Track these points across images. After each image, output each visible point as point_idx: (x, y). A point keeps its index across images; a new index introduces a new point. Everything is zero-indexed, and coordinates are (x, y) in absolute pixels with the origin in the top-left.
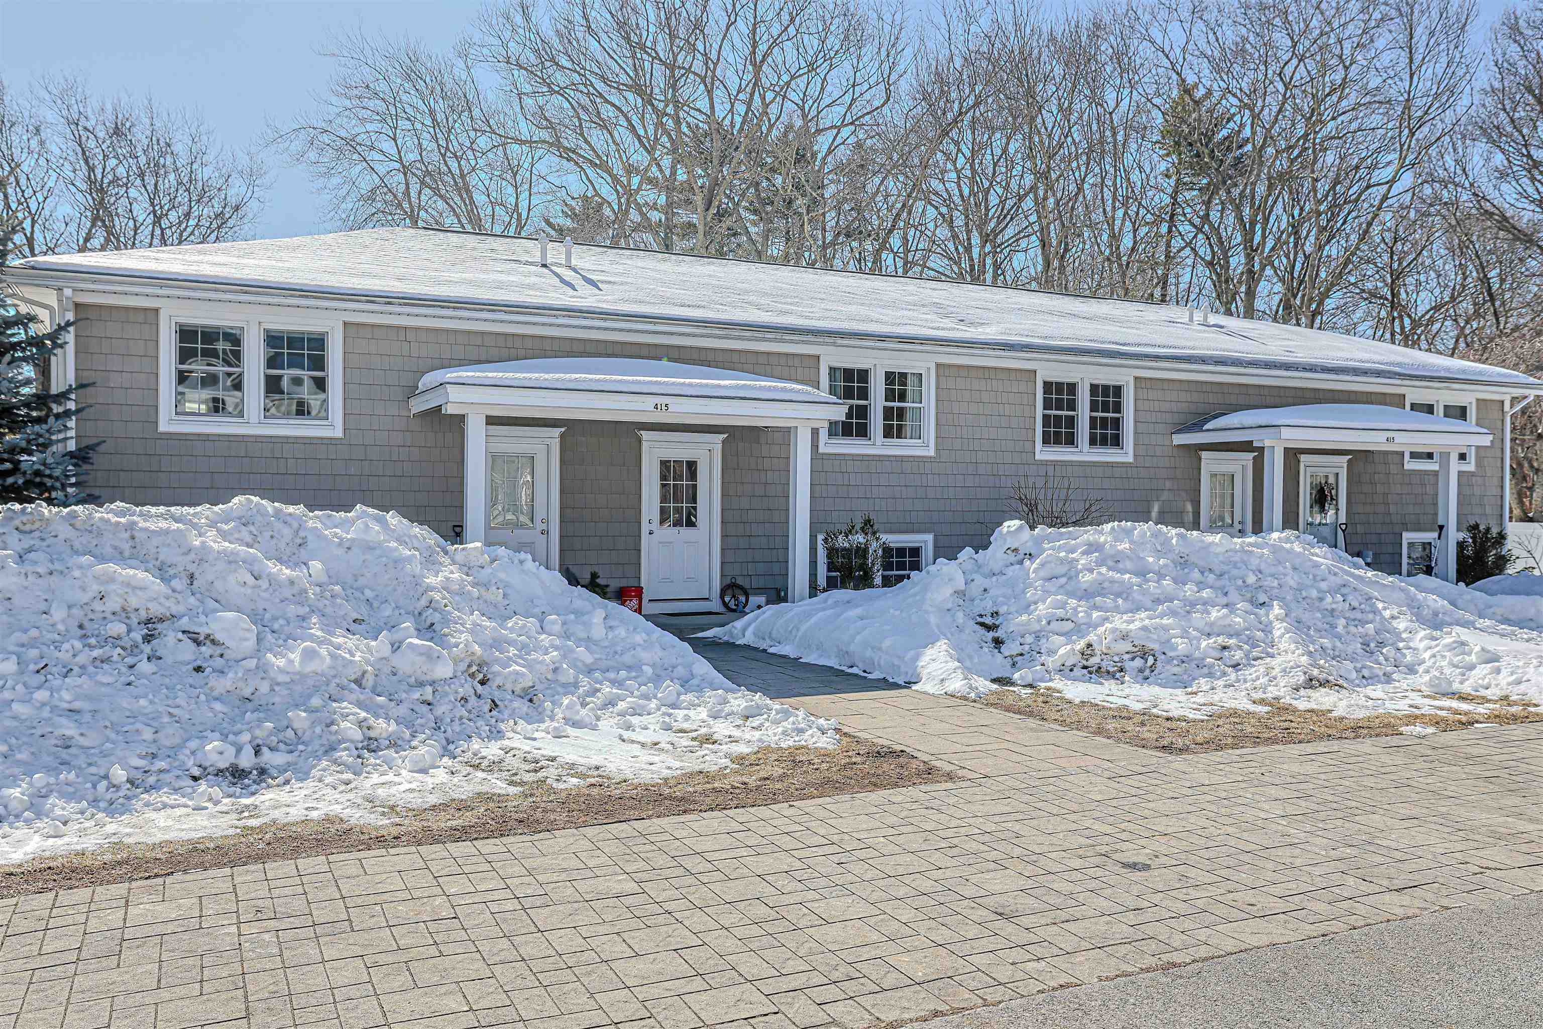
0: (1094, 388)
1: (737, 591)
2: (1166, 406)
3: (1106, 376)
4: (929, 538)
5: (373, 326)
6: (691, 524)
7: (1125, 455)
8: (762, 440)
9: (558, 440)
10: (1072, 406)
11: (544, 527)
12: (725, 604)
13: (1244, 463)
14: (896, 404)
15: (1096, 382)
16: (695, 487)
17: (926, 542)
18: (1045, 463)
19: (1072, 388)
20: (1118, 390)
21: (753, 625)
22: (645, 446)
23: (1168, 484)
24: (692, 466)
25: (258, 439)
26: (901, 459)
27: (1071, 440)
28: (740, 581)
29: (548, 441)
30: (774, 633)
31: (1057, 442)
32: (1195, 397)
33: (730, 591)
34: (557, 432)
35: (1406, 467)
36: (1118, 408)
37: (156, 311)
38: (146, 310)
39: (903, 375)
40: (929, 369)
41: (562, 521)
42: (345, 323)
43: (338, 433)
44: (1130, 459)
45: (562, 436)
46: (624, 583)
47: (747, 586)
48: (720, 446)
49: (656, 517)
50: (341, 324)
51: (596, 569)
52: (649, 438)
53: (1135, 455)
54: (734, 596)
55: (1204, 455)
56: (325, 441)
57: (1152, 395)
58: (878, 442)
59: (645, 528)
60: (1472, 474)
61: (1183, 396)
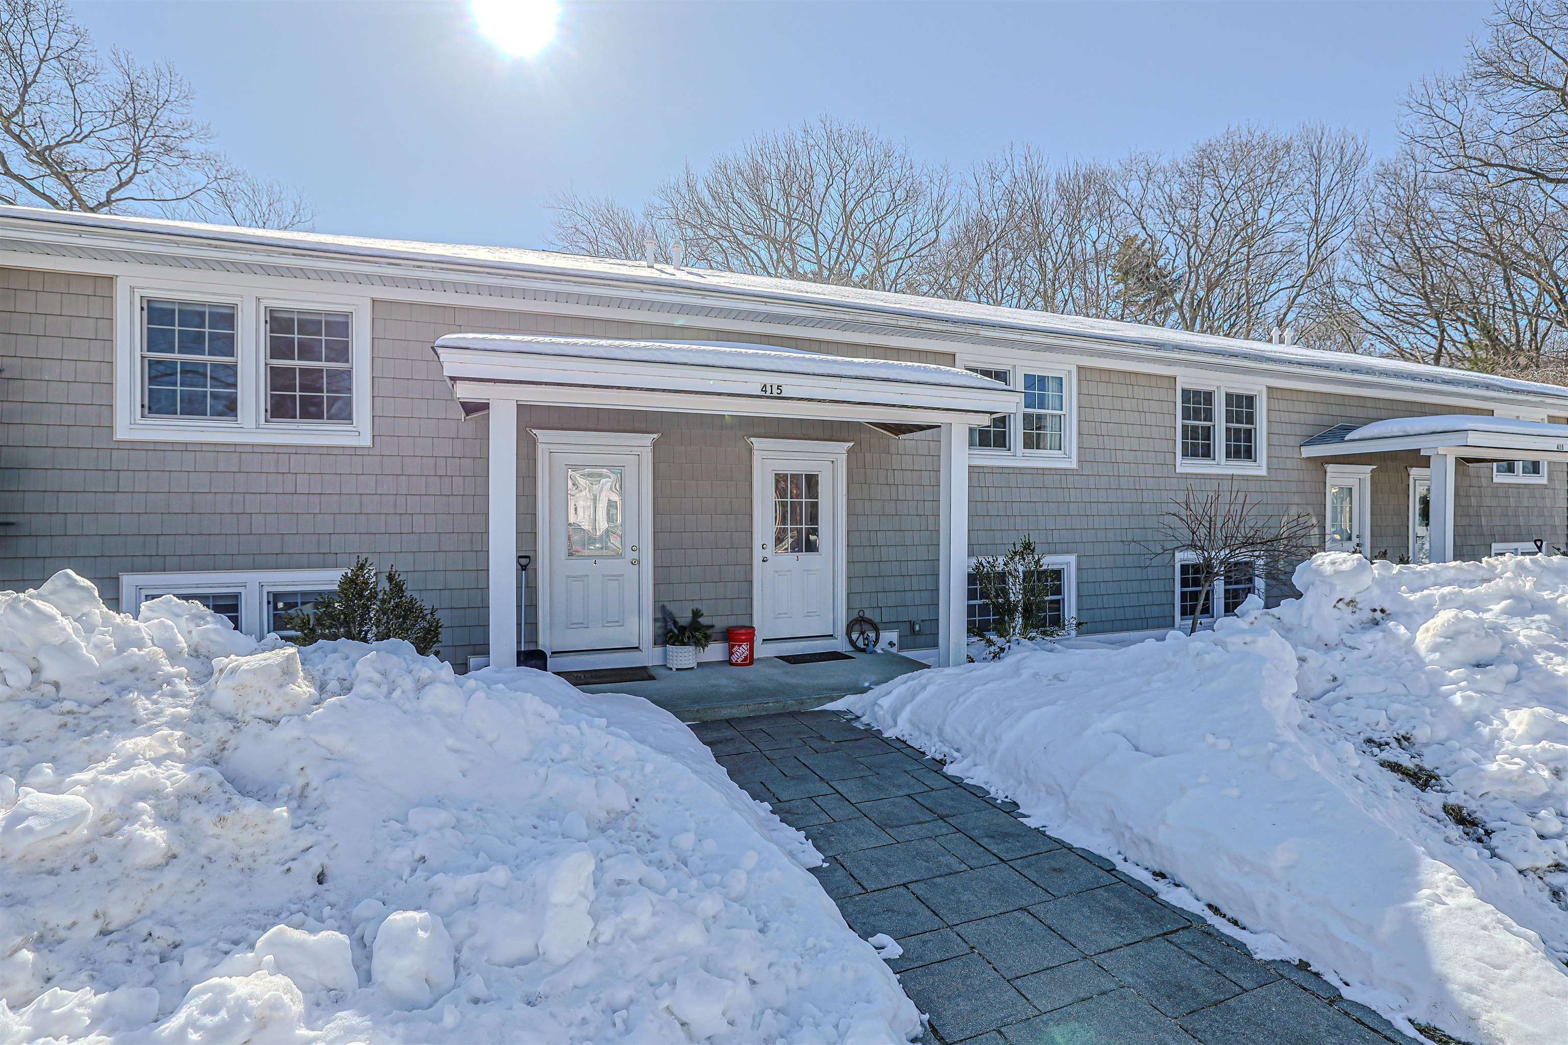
0: (1229, 396)
1: (865, 626)
2: (1295, 418)
3: (1242, 385)
4: (1072, 559)
5: (412, 304)
6: (811, 547)
7: (1258, 468)
8: (893, 450)
9: (650, 449)
10: (1209, 416)
11: (635, 555)
12: (852, 643)
13: (1362, 476)
14: (1037, 411)
15: (1231, 391)
16: (815, 506)
17: (1068, 564)
18: (1186, 476)
19: (1208, 397)
20: (1250, 400)
21: (909, 708)
22: (757, 456)
23: (1297, 499)
24: (812, 480)
25: (254, 448)
26: (1042, 472)
27: (1207, 453)
28: (868, 615)
29: (637, 451)
30: (948, 729)
31: (1195, 455)
32: (1322, 409)
33: (857, 627)
34: (648, 439)
35: (1494, 481)
36: (1250, 419)
37: (111, 279)
38: (96, 278)
39: (1042, 379)
40: (1070, 372)
41: (655, 549)
42: (374, 301)
43: (366, 441)
44: (1263, 472)
45: (655, 444)
46: (733, 622)
47: (877, 620)
48: (845, 457)
49: (771, 542)
50: (369, 303)
51: (697, 605)
52: (764, 446)
53: (1269, 468)
54: (862, 633)
55: (1330, 468)
56: (347, 452)
57: (1283, 405)
58: (1019, 453)
59: (758, 554)
60: (1545, 487)
61: (1310, 408)
